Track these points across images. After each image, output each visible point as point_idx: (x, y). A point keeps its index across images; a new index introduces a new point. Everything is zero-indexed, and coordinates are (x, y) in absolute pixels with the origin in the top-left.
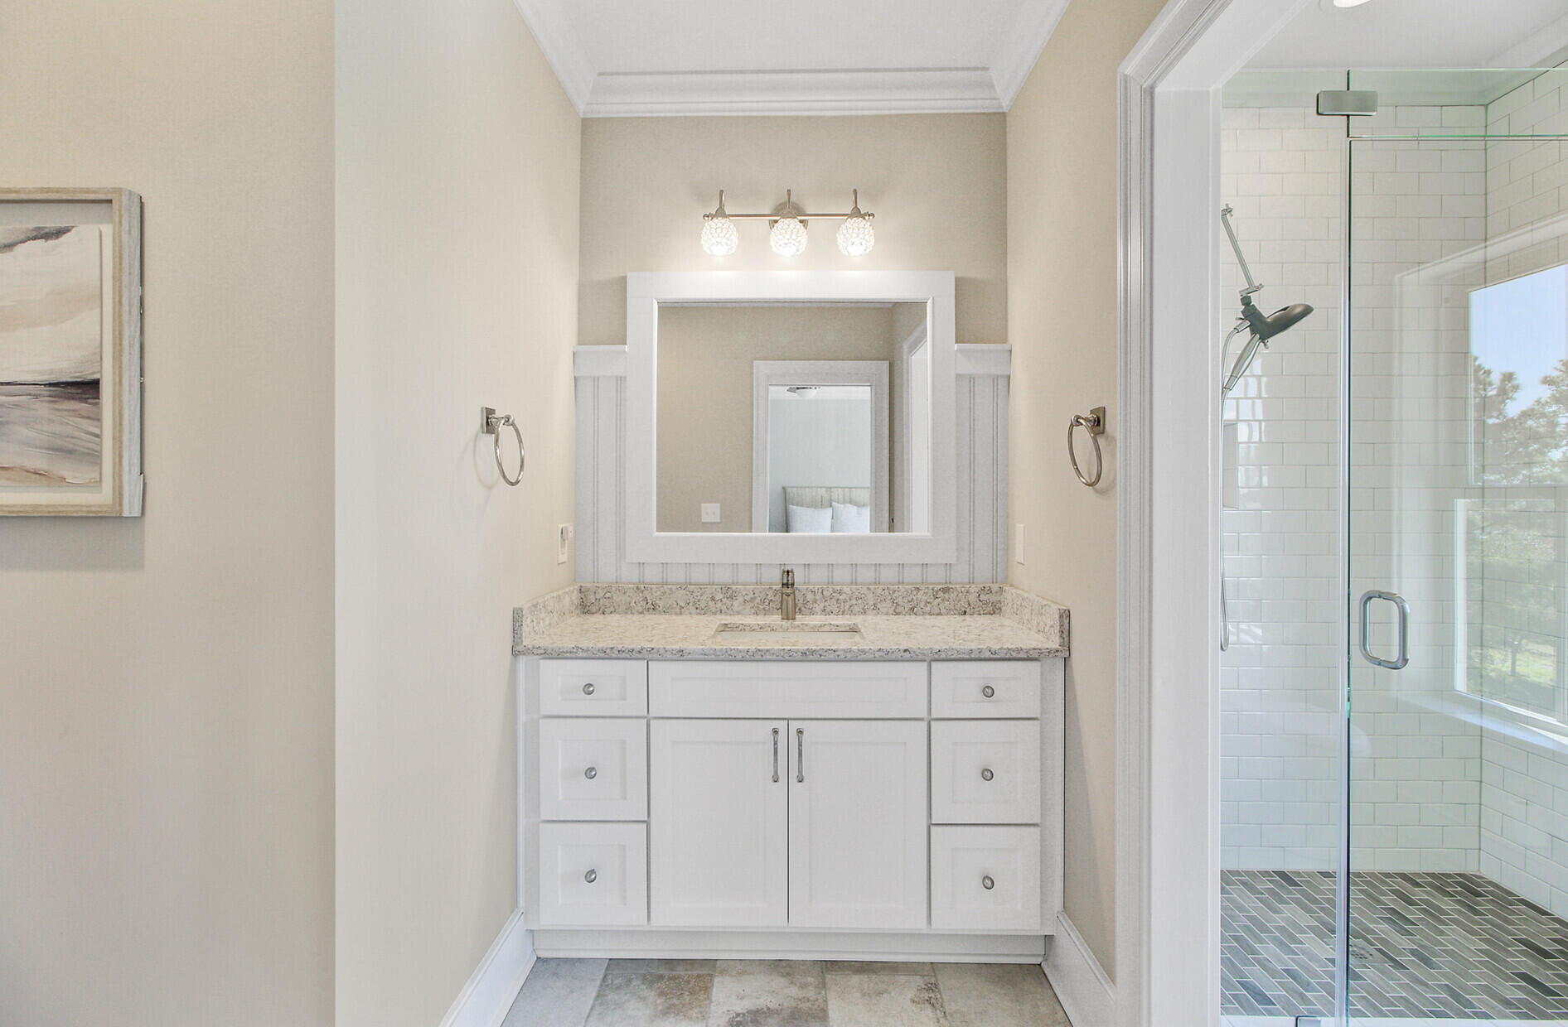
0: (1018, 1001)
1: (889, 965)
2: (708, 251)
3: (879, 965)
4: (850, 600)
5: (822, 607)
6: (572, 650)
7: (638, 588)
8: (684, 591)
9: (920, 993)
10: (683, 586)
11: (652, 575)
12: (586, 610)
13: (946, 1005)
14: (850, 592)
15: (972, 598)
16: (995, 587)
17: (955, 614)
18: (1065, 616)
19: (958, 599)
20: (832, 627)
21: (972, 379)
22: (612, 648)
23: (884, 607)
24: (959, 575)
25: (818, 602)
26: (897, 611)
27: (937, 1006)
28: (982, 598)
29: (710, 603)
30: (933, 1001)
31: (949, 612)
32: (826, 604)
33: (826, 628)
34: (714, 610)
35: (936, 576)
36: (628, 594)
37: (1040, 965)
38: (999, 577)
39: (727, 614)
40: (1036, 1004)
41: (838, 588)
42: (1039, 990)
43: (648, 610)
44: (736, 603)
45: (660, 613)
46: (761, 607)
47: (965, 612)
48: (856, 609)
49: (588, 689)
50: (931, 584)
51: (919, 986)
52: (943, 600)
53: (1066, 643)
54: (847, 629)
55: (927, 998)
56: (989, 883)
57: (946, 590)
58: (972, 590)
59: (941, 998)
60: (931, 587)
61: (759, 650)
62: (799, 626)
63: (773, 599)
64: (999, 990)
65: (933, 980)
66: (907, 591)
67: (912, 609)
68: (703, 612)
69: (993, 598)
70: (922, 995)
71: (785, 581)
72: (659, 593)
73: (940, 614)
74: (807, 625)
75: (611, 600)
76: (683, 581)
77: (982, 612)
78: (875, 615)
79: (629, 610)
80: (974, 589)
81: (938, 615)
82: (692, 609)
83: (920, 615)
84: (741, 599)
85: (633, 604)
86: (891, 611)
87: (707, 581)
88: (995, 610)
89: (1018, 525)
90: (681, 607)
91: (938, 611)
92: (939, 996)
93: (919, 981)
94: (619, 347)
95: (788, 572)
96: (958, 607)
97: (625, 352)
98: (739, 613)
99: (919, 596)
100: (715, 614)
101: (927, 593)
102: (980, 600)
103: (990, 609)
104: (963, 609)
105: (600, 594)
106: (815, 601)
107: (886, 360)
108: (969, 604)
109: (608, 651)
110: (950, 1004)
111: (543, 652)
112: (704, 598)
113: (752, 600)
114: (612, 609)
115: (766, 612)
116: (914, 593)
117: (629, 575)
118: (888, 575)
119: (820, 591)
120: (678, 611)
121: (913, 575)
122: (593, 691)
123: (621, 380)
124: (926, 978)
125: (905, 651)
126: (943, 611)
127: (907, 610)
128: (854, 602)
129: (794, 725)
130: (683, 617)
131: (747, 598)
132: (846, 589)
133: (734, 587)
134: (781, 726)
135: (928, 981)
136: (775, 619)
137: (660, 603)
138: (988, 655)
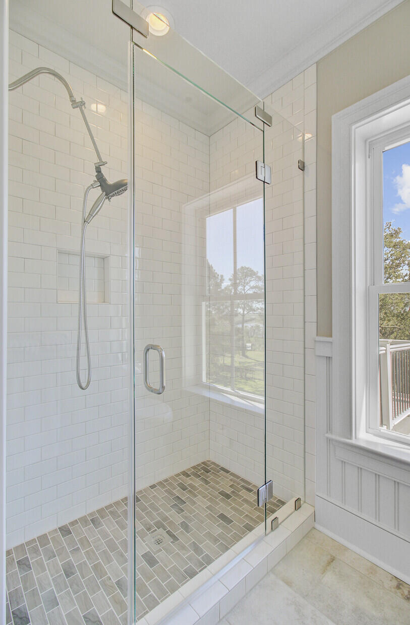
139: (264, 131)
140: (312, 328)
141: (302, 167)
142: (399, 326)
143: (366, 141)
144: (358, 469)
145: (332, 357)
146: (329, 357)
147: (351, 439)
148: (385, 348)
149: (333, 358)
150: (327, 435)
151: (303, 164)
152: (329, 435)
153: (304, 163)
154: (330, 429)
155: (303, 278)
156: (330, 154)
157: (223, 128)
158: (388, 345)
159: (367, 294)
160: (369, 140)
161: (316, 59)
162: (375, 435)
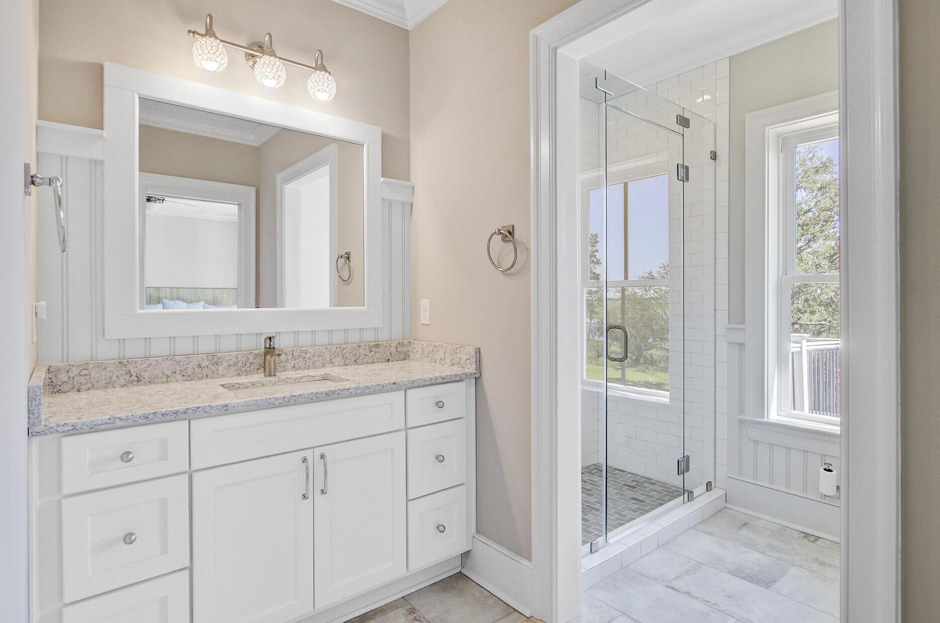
0: (462, 596)
1: (378, 609)
2: (199, 65)
3: (372, 613)
4: (313, 357)
5: (292, 364)
6: (108, 421)
7: (120, 363)
8: (171, 362)
9: (408, 618)
10: (171, 357)
11: (135, 350)
12: (55, 390)
13: (427, 617)
14: (313, 352)
15: (393, 350)
16: (406, 342)
17: (383, 362)
18: (478, 351)
19: (384, 351)
20: (309, 378)
21: (390, 203)
22: (154, 413)
23: (336, 361)
24: (383, 336)
25: (290, 361)
26: (346, 363)
27: (422, 619)
28: (398, 349)
29: (197, 370)
30: (417, 618)
31: (379, 361)
32: (296, 362)
33: (305, 379)
34: (200, 375)
35: (369, 337)
36: (108, 370)
37: (460, 572)
38: (406, 335)
39: (212, 378)
40: (472, 593)
41: (304, 349)
42: (468, 585)
43: (132, 382)
44: (221, 368)
45: (145, 384)
46: (243, 369)
47: (389, 360)
48: (318, 364)
49: (126, 457)
50: (367, 342)
51: (404, 614)
52: (375, 353)
53: (478, 368)
54: (320, 378)
55: (413, 618)
56: (442, 528)
57: (377, 346)
58: (392, 345)
59: (421, 614)
60: (367, 344)
61: (293, 396)
62: (284, 380)
63: (253, 361)
64: (448, 595)
65: (410, 607)
66: (352, 348)
67: (356, 361)
68: (190, 378)
69: (405, 349)
70: (409, 618)
71: (268, 346)
72: (144, 366)
73: (373, 363)
74: (290, 378)
75: (87, 378)
76: (168, 354)
77: (398, 359)
78: (331, 367)
79: (109, 384)
80: (394, 344)
81: (372, 363)
82: (179, 377)
83: (361, 364)
84: (225, 364)
85: (114, 378)
86: (342, 363)
87: (192, 353)
88: (406, 357)
89: (422, 300)
90: (168, 376)
91: (372, 361)
92: (419, 614)
93: (401, 611)
94: (97, 132)
95: (270, 338)
96: (384, 357)
97: (102, 137)
98: (223, 376)
99: (360, 351)
100: (201, 379)
101: (365, 349)
102: (397, 351)
103: (403, 356)
104: (387, 358)
105: (75, 372)
106: (287, 361)
107: (254, 186)
108: (391, 354)
109: (151, 417)
110: (428, 615)
111: (70, 428)
112: (190, 366)
113: (235, 364)
114: (89, 385)
115: (247, 373)
116: (357, 349)
117: (107, 351)
118: (338, 338)
119: (291, 352)
120: (165, 380)
121: (354, 338)
122: (133, 457)
123: (96, 164)
124: (405, 607)
125: (394, 384)
126: (375, 360)
127: (352, 361)
128: (316, 358)
129: (318, 452)
130: (170, 384)
131: (230, 362)
132: (311, 350)
133: (219, 355)
134: (308, 454)
135: (407, 608)
136: (259, 377)
137: (146, 375)
138: (440, 380)
139: (683, 135)
140: (723, 317)
141: (714, 156)
142: (830, 322)
143: (779, 136)
144: (770, 446)
145: (744, 344)
146: (741, 344)
147: (763, 418)
148: (800, 345)
149: (746, 345)
150: (740, 417)
151: (714, 154)
152: (741, 417)
153: (716, 152)
154: (742, 412)
155: (714, 267)
156: (743, 148)
157: (617, 97)
158: (804, 341)
159: (780, 284)
160: (783, 136)
161: (731, 54)
162: (785, 417)
